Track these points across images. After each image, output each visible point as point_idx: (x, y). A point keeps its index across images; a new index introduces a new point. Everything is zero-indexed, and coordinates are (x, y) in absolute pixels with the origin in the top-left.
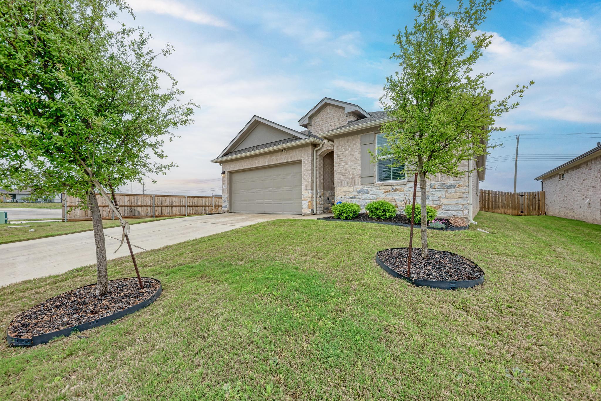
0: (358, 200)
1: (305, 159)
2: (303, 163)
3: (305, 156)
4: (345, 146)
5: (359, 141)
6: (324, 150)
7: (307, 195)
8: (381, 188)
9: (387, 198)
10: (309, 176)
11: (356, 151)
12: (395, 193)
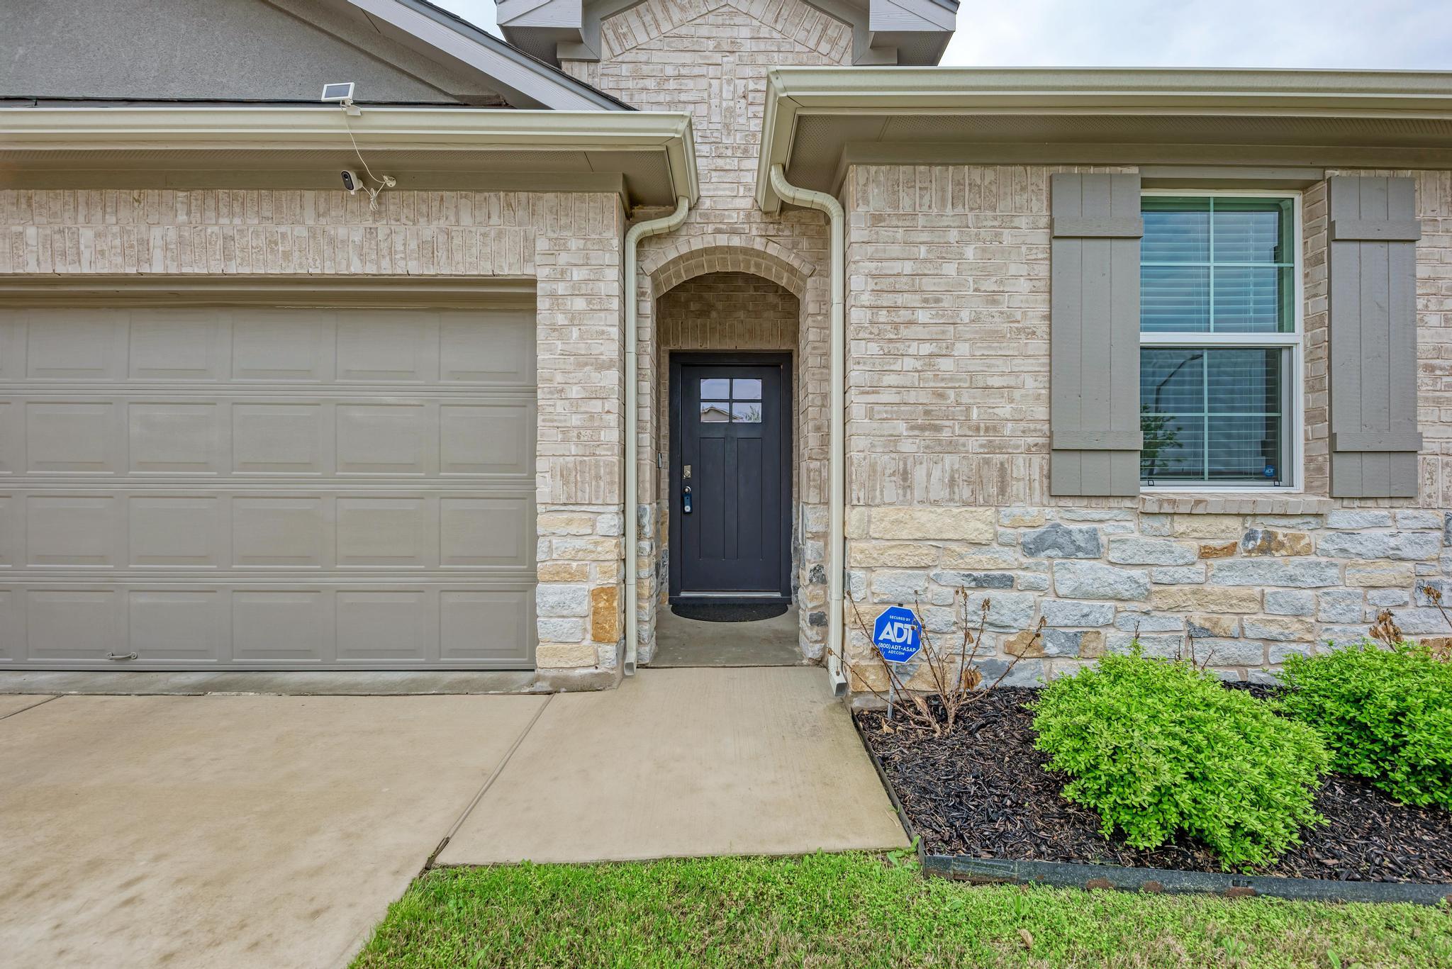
0: (1031, 596)
1: (562, 275)
2: (542, 304)
3: (563, 258)
4: (932, 229)
5: (1039, 206)
6: (697, 244)
7: (579, 543)
8: (1181, 525)
9: (1218, 589)
10: (596, 406)
11: (1013, 269)
12: (1266, 559)
